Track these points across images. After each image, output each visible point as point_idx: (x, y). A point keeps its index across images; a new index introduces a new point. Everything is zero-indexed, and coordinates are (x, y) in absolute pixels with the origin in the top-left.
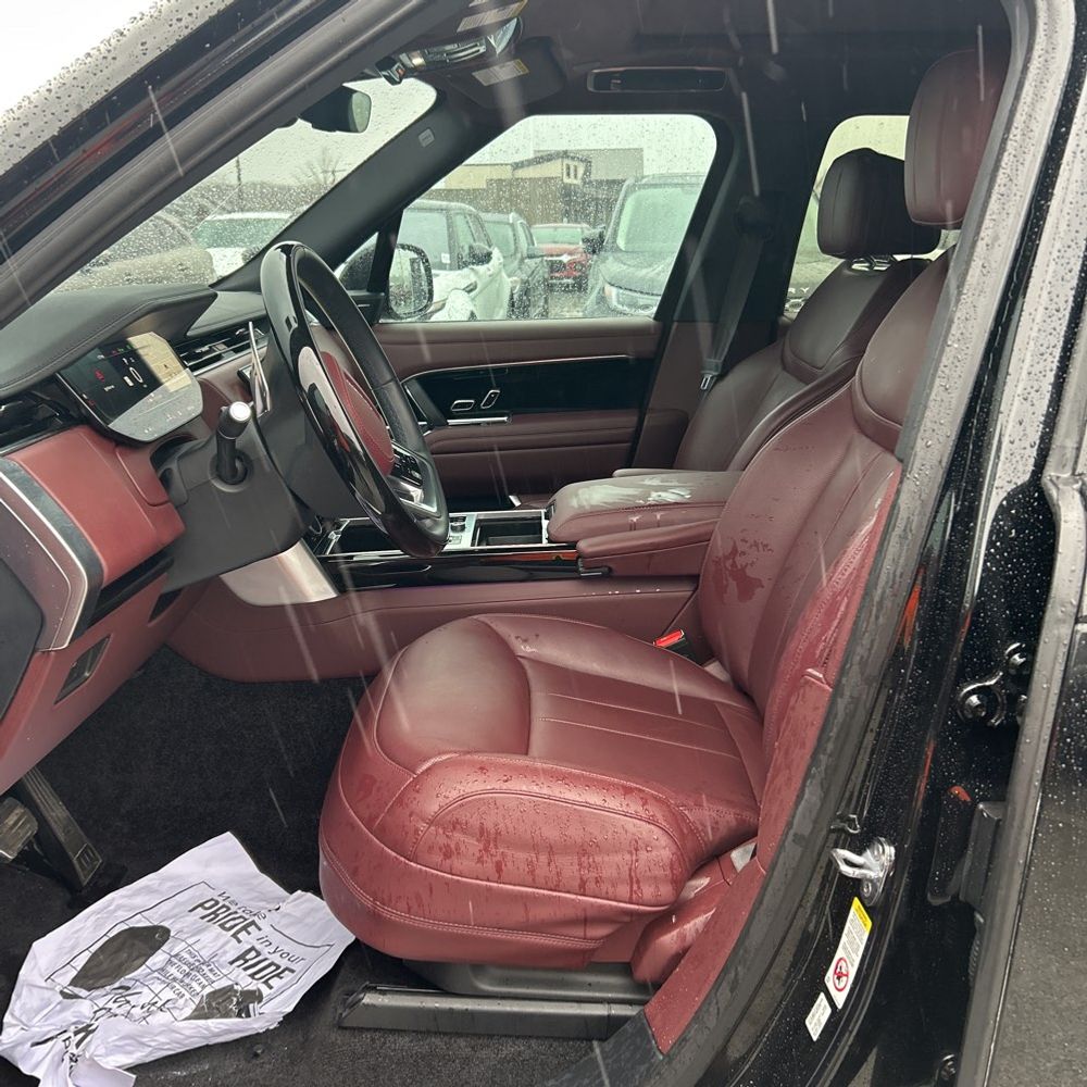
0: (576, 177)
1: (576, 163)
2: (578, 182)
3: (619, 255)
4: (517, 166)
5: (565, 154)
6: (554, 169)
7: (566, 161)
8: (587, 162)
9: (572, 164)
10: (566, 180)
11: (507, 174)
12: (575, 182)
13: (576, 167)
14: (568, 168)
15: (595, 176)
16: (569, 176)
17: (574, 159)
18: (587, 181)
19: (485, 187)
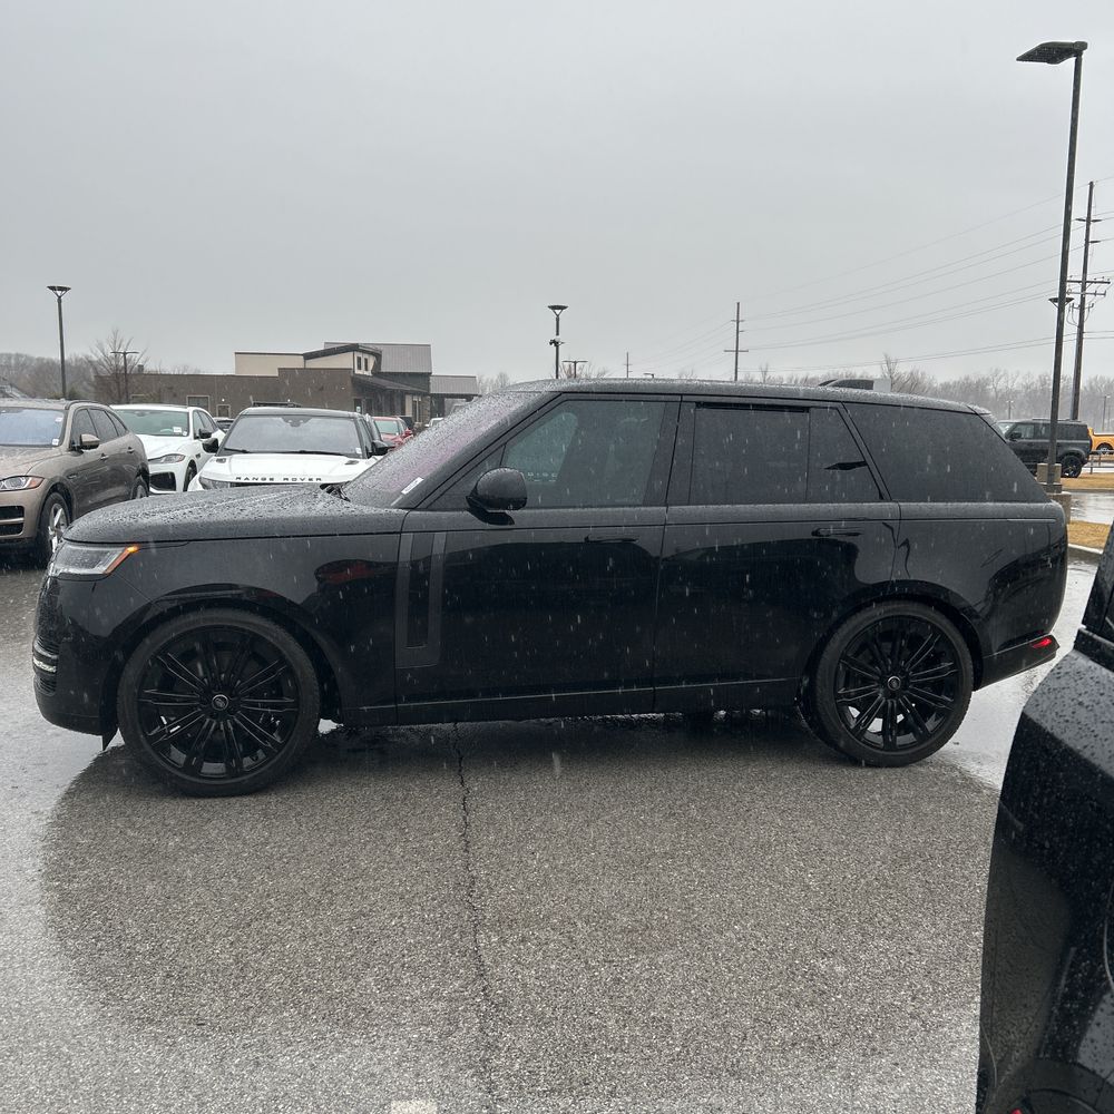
0: (366, 369)
1: (366, 356)
2: (369, 373)
4: (308, 356)
5: (353, 348)
6: (345, 361)
7: (357, 354)
8: (378, 356)
9: (364, 356)
10: (357, 372)
11: (298, 363)
12: (366, 373)
13: (366, 360)
14: (359, 359)
15: (384, 369)
16: (359, 368)
17: (364, 352)
18: (377, 372)
19: (277, 375)
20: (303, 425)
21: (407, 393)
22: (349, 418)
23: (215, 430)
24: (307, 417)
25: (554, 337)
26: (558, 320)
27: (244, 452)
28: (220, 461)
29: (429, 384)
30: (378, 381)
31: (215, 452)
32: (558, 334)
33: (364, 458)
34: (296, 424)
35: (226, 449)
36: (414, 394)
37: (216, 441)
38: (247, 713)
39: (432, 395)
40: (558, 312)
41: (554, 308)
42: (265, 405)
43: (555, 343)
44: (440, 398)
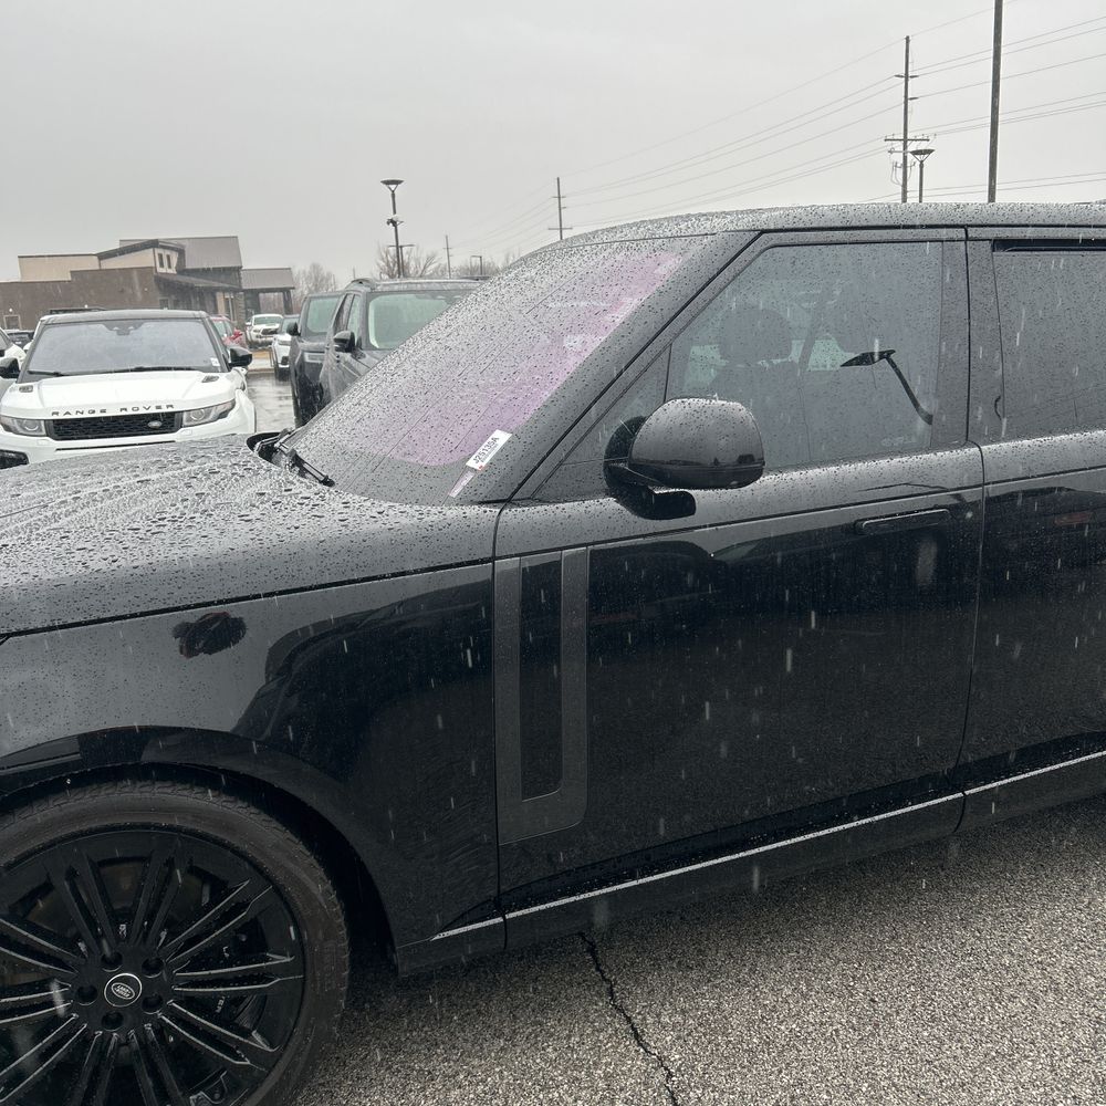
0: (170, 267)
1: (168, 252)
2: (173, 271)
3: (374, 352)
4: (102, 256)
5: (154, 244)
6: (146, 259)
7: (158, 251)
8: (181, 252)
9: (165, 253)
10: (160, 270)
11: (93, 264)
12: (170, 271)
13: (168, 257)
14: (161, 256)
15: (189, 266)
16: (162, 265)
17: (164, 247)
18: (182, 271)
19: (70, 279)
20: (133, 332)
21: (218, 289)
22: (195, 318)
23: (8, 346)
24: (138, 322)
25: (391, 216)
26: (393, 196)
27: (57, 375)
28: (24, 390)
29: (240, 278)
30: (185, 279)
31: (16, 376)
32: (395, 212)
33: (223, 372)
34: (123, 332)
35: (31, 373)
36: (225, 290)
37: (15, 362)
38: (189, 1002)
39: (243, 291)
40: (393, 187)
41: (387, 183)
42: (65, 311)
43: (394, 223)
44: (255, 293)
